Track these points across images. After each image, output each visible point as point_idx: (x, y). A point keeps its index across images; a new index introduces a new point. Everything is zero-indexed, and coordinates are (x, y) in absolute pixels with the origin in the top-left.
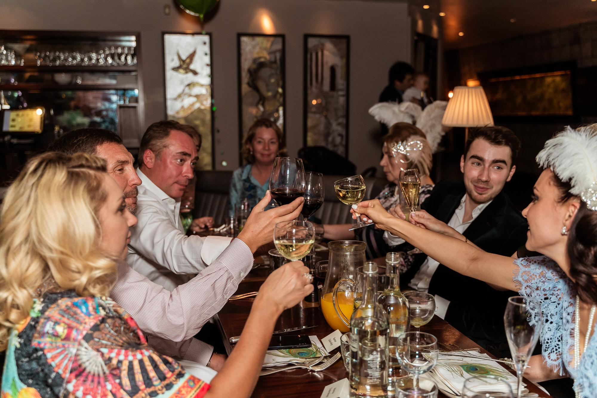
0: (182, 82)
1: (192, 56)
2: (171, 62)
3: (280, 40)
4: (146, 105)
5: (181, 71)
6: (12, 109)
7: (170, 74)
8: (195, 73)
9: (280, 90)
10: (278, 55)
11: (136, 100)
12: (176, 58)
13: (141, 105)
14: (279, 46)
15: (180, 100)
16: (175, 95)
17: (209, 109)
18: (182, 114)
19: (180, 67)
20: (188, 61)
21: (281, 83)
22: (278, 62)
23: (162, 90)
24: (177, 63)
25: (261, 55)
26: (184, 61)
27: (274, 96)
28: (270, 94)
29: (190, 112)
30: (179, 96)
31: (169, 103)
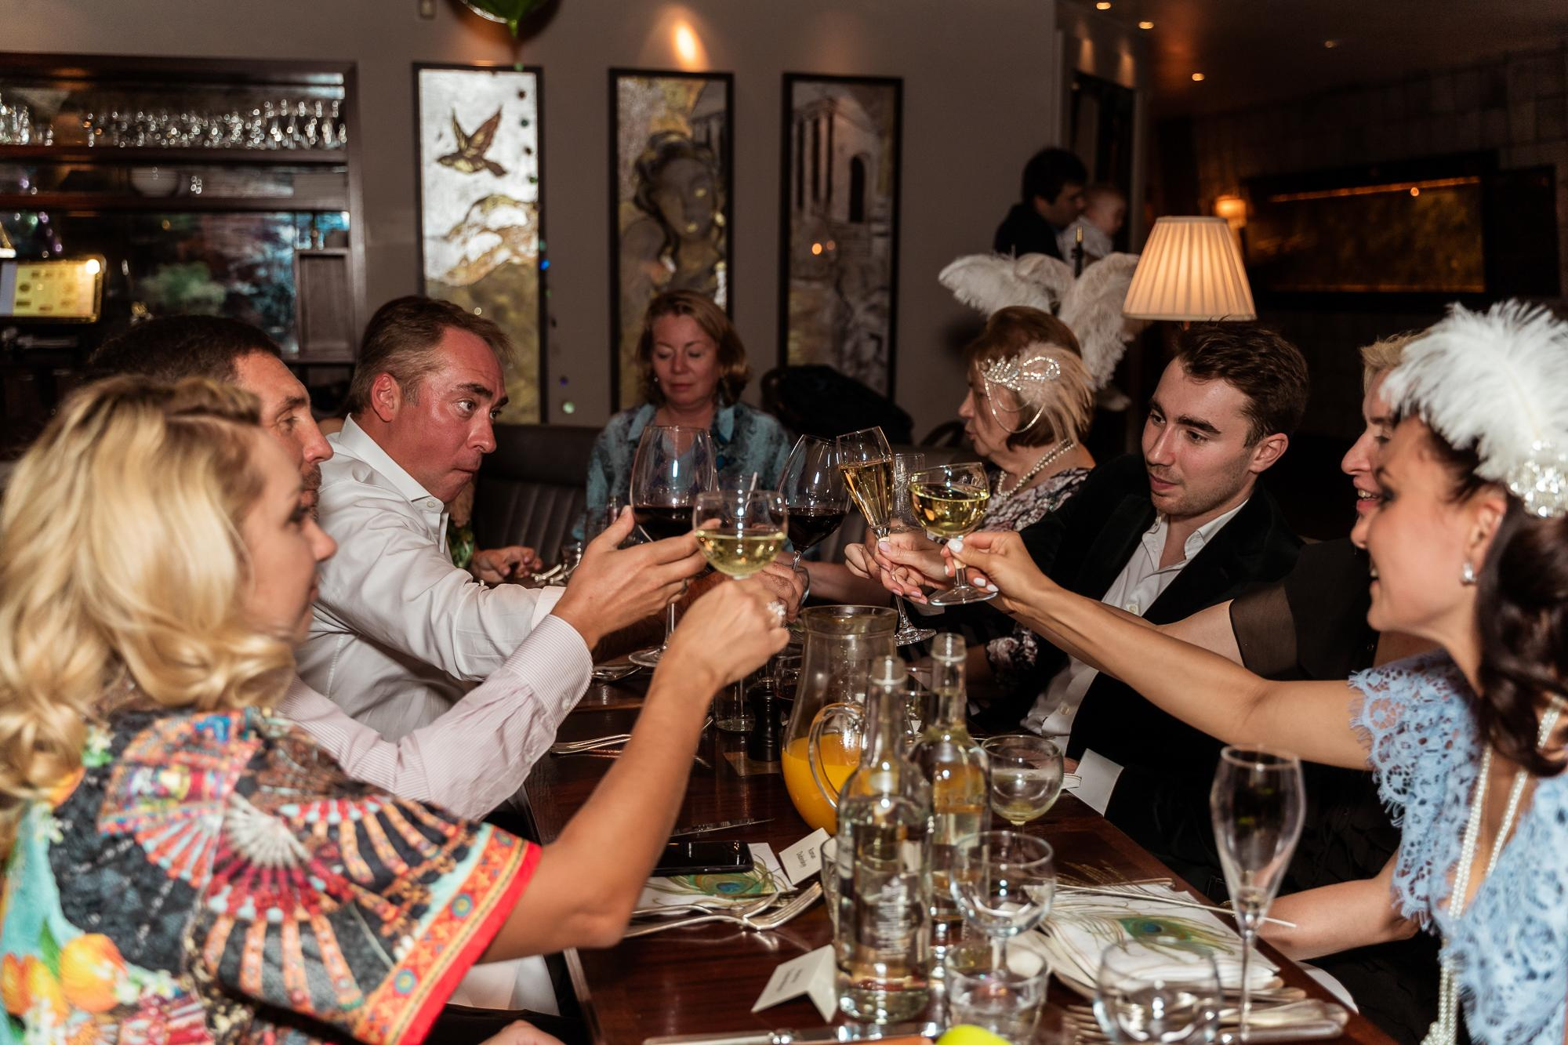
0: (463, 194)
1: (490, 127)
2: (436, 141)
3: (720, 87)
4: (369, 251)
5: (461, 164)
6: (21, 259)
7: (431, 171)
8: (498, 171)
9: (720, 219)
10: (715, 127)
11: (345, 239)
12: (448, 131)
13: (357, 251)
14: (718, 104)
15: (458, 240)
16: (445, 231)
17: (533, 265)
18: (462, 278)
19: (458, 155)
20: (480, 138)
21: (721, 200)
22: (715, 144)
23: (412, 213)
24: (450, 145)
25: (671, 126)
26: (469, 140)
27: (704, 234)
28: (692, 228)
29: (483, 271)
30: (457, 230)
31: (429, 248)
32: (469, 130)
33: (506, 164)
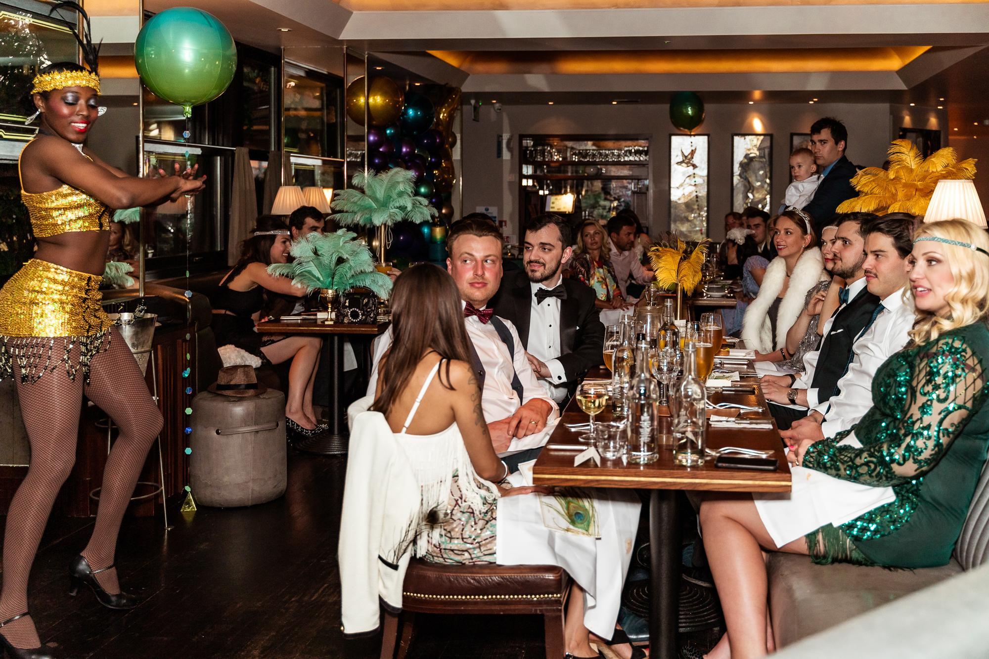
0: (684, 174)
1: (693, 152)
2: (676, 157)
3: (768, 138)
4: (654, 191)
5: (683, 164)
6: (552, 193)
7: (674, 167)
8: (695, 166)
9: (768, 181)
10: (767, 151)
11: (647, 188)
12: (680, 154)
13: (651, 191)
14: (768, 144)
15: (681, 189)
16: (678, 186)
17: (705, 196)
18: (682, 201)
19: (683, 162)
20: (690, 156)
21: (768, 175)
22: (767, 157)
23: (667, 180)
24: (680, 159)
25: (752, 151)
26: (686, 157)
27: (762, 187)
28: (759, 184)
29: (689, 198)
30: (681, 185)
31: (672, 191)
32: (686, 154)
33: (697, 165)
